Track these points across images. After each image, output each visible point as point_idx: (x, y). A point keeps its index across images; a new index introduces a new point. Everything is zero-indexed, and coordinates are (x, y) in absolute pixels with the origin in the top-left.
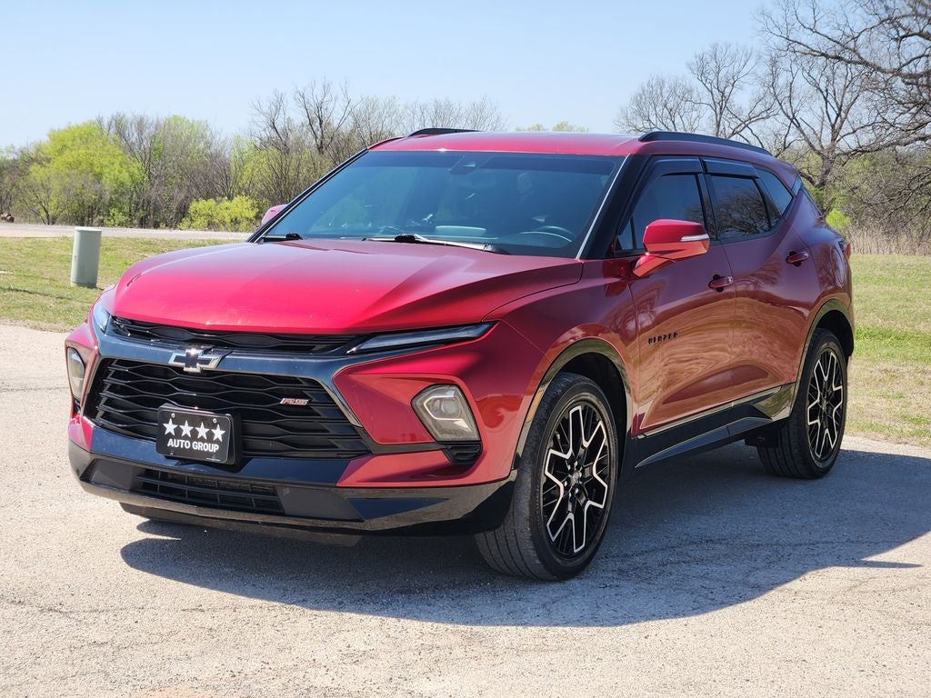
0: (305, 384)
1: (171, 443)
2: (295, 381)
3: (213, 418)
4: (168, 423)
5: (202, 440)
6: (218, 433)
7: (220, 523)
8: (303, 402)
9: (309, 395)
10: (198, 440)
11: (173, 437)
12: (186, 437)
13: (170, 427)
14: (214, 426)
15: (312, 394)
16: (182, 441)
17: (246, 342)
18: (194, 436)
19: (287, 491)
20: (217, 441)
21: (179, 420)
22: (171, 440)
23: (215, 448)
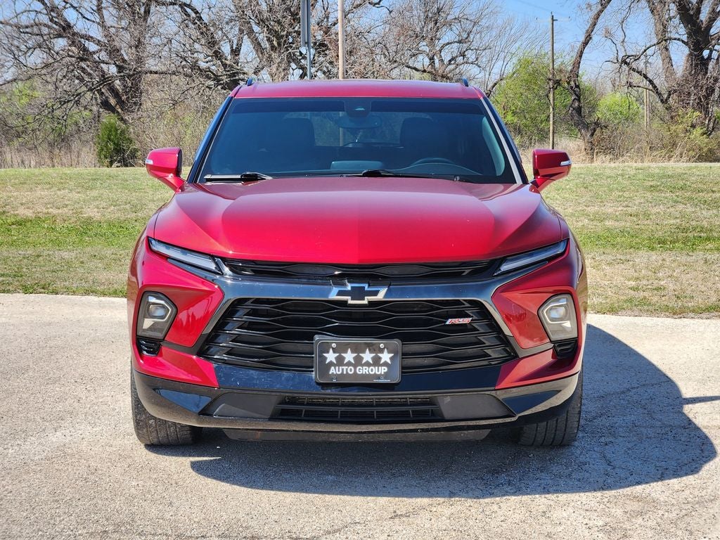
0: (467, 305)
1: (333, 370)
2: (458, 303)
3: (380, 344)
4: (328, 352)
5: (368, 364)
6: (386, 357)
7: (348, 436)
8: (466, 321)
9: (471, 315)
10: (363, 365)
11: (335, 365)
12: (349, 364)
13: (331, 357)
14: (381, 351)
15: (472, 313)
16: (345, 368)
17: (396, 272)
18: (358, 361)
19: (448, 399)
20: (385, 364)
21: (340, 349)
22: (333, 368)
23: (383, 370)
